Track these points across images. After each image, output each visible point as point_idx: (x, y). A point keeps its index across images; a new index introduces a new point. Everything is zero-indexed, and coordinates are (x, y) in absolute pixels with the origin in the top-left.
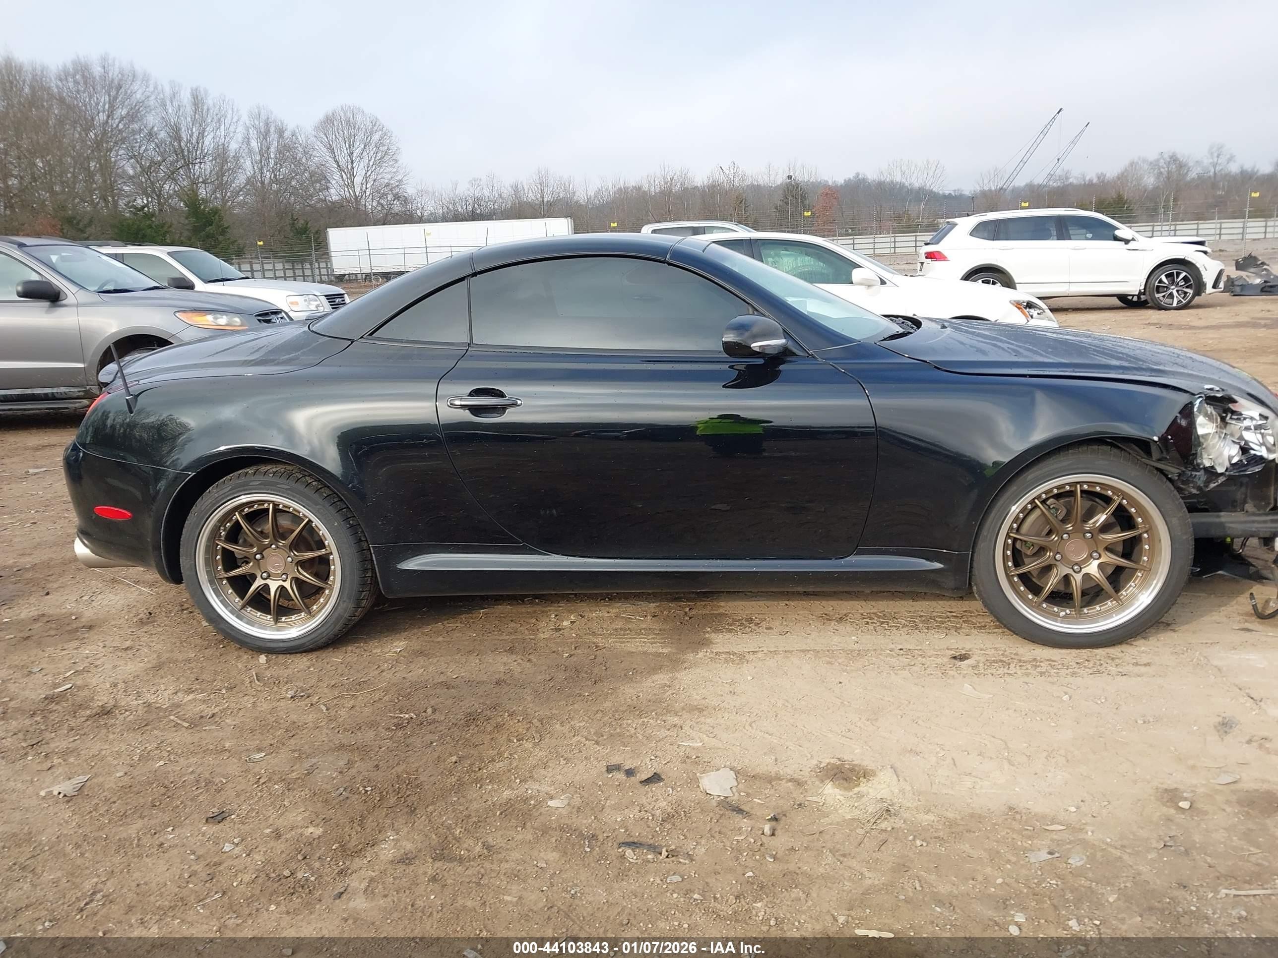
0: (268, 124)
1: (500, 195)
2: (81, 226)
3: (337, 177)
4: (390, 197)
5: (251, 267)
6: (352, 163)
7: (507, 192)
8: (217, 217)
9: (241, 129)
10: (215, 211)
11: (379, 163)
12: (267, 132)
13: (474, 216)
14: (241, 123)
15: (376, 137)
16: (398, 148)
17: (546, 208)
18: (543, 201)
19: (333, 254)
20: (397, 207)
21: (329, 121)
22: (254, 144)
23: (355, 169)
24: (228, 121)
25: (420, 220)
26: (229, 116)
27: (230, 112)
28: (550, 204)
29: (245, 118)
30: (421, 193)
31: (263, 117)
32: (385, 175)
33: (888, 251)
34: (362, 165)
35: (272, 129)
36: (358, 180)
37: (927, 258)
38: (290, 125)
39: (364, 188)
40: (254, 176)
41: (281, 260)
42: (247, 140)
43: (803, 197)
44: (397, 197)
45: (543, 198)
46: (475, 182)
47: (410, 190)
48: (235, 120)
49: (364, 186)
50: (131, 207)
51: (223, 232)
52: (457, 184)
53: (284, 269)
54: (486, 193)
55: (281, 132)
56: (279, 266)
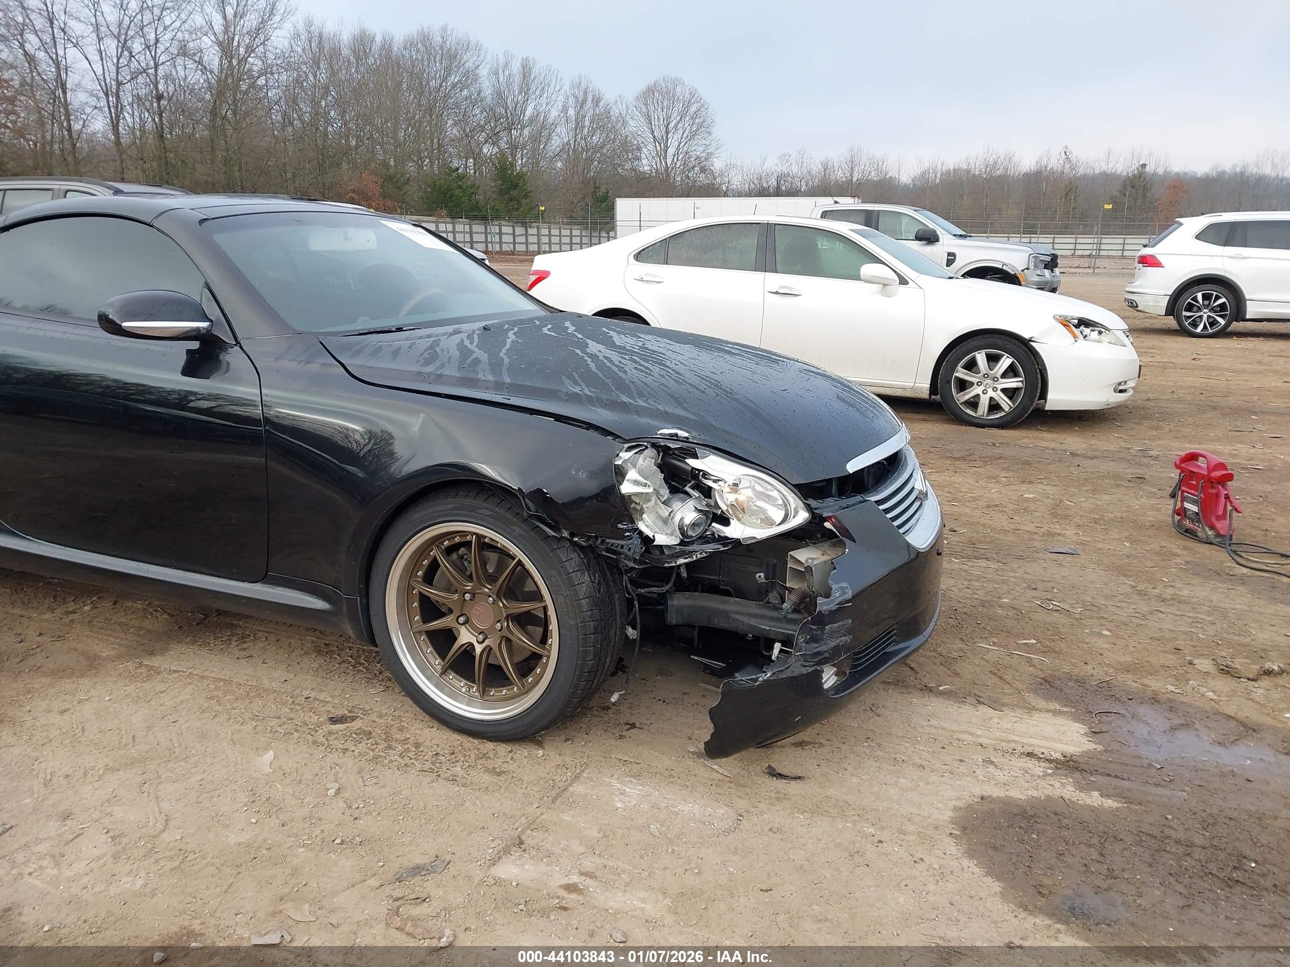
0: (586, 93)
1: (809, 172)
2: (399, 184)
3: (651, 147)
4: (697, 169)
5: (550, 232)
6: (667, 133)
7: (816, 168)
8: (522, 181)
9: (561, 98)
10: (521, 176)
11: (693, 135)
12: (584, 101)
13: (778, 193)
14: (562, 91)
15: (693, 109)
16: (713, 121)
17: (854, 187)
18: (852, 180)
19: (618, 223)
20: (703, 179)
21: (650, 92)
22: (571, 112)
23: (669, 141)
24: (551, 90)
25: (726, 195)
26: (553, 85)
27: (554, 81)
28: (860, 184)
29: (567, 87)
30: (730, 166)
31: (583, 86)
32: (698, 149)
33: (1114, 253)
34: (676, 137)
35: (590, 98)
36: (671, 151)
37: (1139, 262)
38: (609, 95)
39: (675, 160)
40: (568, 143)
41: (578, 227)
42: (565, 109)
43: (1145, 189)
44: (703, 170)
45: (852, 177)
46: (784, 158)
47: (718, 164)
48: (557, 89)
49: (676, 158)
50: (446, 168)
51: (526, 196)
52: (765, 159)
53: (581, 236)
54: (795, 169)
55: (597, 101)
56: (576, 232)
